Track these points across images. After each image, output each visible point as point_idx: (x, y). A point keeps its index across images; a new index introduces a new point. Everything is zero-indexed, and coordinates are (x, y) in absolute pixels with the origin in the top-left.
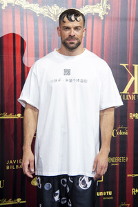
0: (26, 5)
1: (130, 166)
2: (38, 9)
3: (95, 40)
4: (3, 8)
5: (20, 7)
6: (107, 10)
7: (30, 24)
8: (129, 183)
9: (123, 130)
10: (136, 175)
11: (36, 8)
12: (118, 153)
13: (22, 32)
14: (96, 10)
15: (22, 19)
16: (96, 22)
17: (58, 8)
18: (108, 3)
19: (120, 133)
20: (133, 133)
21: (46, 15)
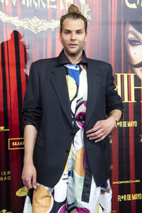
0: (5, 18)
1: (115, 174)
8: (114, 191)
10: (121, 182)
17: (38, 20)
18: (88, 13)
20: (117, 141)
21: (26, 27)
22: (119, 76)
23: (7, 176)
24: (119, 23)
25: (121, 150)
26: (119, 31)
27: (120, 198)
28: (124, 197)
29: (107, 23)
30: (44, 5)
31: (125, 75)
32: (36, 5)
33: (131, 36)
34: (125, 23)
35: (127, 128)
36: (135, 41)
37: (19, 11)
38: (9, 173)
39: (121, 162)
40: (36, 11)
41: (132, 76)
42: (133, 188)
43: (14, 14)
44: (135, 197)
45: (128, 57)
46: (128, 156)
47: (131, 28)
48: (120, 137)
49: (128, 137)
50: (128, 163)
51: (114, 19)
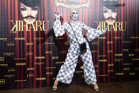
0: (64, 5)
1: (98, 53)
2: (68, 6)
3: (86, 14)
4: (57, 7)
5: (62, 6)
6: (90, 5)
7: (65, 11)
8: (98, 58)
9: (96, 42)
10: (100, 56)
11: (67, 6)
12: (94, 49)
13: (63, 16)
14: (86, 5)
15: (63, 10)
16: (86, 9)
18: (90, 3)
19: (95, 43)
20: (99, 43)
21: (70, 8)
22: (100, 22)
23: (64, 52)
24: (100, 6)
25: (100, 46)
26: (100, 8)
27: (100, 61)
28: (101, 61)
29: (96, 6)
30: (76, 1)
31: (102, 22)
32: (73, 1)
33: (104, 10)
34: (102, 6)
35: (103, 39)
36: (105, 11)
37: (68, 3)
38: (65, 51)
39: (100, 50)
40: (73, 3)
41: (105, 22)
42: (104, 58)
43: (66, 4)
44: (104, 61)
45: (103, 16)
46: (103, 48)
47: (104, 7)
48: (100, 42)
49: (103, 42)
50: (103, 50)
51: (98, 5)
